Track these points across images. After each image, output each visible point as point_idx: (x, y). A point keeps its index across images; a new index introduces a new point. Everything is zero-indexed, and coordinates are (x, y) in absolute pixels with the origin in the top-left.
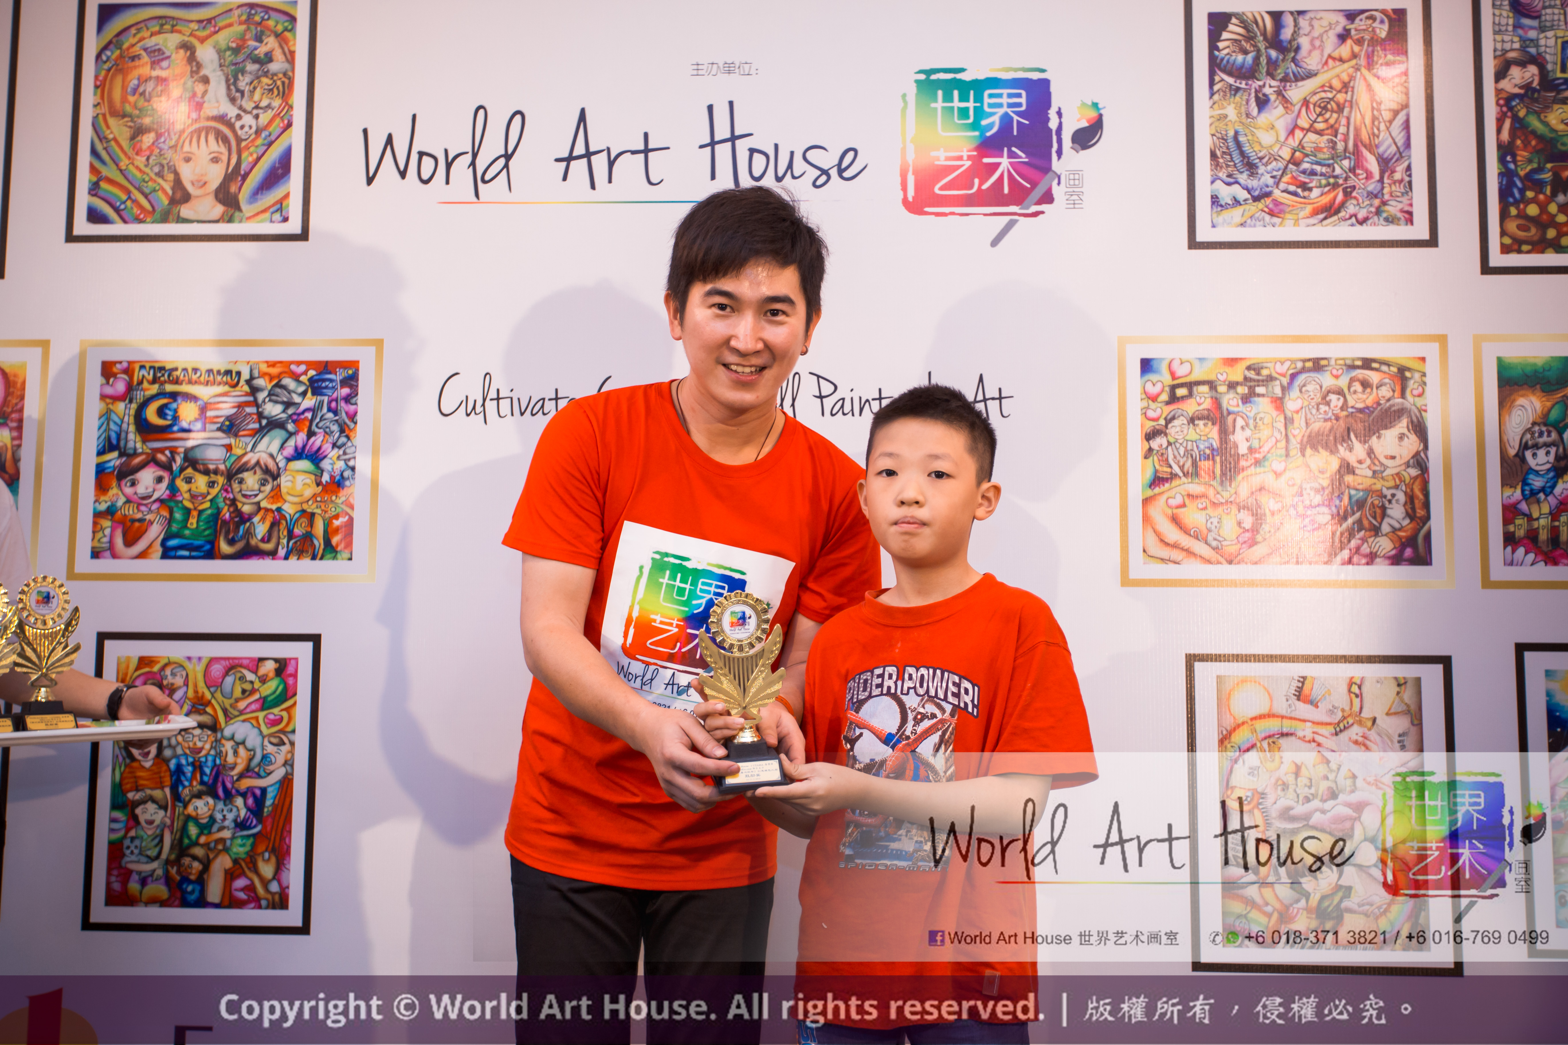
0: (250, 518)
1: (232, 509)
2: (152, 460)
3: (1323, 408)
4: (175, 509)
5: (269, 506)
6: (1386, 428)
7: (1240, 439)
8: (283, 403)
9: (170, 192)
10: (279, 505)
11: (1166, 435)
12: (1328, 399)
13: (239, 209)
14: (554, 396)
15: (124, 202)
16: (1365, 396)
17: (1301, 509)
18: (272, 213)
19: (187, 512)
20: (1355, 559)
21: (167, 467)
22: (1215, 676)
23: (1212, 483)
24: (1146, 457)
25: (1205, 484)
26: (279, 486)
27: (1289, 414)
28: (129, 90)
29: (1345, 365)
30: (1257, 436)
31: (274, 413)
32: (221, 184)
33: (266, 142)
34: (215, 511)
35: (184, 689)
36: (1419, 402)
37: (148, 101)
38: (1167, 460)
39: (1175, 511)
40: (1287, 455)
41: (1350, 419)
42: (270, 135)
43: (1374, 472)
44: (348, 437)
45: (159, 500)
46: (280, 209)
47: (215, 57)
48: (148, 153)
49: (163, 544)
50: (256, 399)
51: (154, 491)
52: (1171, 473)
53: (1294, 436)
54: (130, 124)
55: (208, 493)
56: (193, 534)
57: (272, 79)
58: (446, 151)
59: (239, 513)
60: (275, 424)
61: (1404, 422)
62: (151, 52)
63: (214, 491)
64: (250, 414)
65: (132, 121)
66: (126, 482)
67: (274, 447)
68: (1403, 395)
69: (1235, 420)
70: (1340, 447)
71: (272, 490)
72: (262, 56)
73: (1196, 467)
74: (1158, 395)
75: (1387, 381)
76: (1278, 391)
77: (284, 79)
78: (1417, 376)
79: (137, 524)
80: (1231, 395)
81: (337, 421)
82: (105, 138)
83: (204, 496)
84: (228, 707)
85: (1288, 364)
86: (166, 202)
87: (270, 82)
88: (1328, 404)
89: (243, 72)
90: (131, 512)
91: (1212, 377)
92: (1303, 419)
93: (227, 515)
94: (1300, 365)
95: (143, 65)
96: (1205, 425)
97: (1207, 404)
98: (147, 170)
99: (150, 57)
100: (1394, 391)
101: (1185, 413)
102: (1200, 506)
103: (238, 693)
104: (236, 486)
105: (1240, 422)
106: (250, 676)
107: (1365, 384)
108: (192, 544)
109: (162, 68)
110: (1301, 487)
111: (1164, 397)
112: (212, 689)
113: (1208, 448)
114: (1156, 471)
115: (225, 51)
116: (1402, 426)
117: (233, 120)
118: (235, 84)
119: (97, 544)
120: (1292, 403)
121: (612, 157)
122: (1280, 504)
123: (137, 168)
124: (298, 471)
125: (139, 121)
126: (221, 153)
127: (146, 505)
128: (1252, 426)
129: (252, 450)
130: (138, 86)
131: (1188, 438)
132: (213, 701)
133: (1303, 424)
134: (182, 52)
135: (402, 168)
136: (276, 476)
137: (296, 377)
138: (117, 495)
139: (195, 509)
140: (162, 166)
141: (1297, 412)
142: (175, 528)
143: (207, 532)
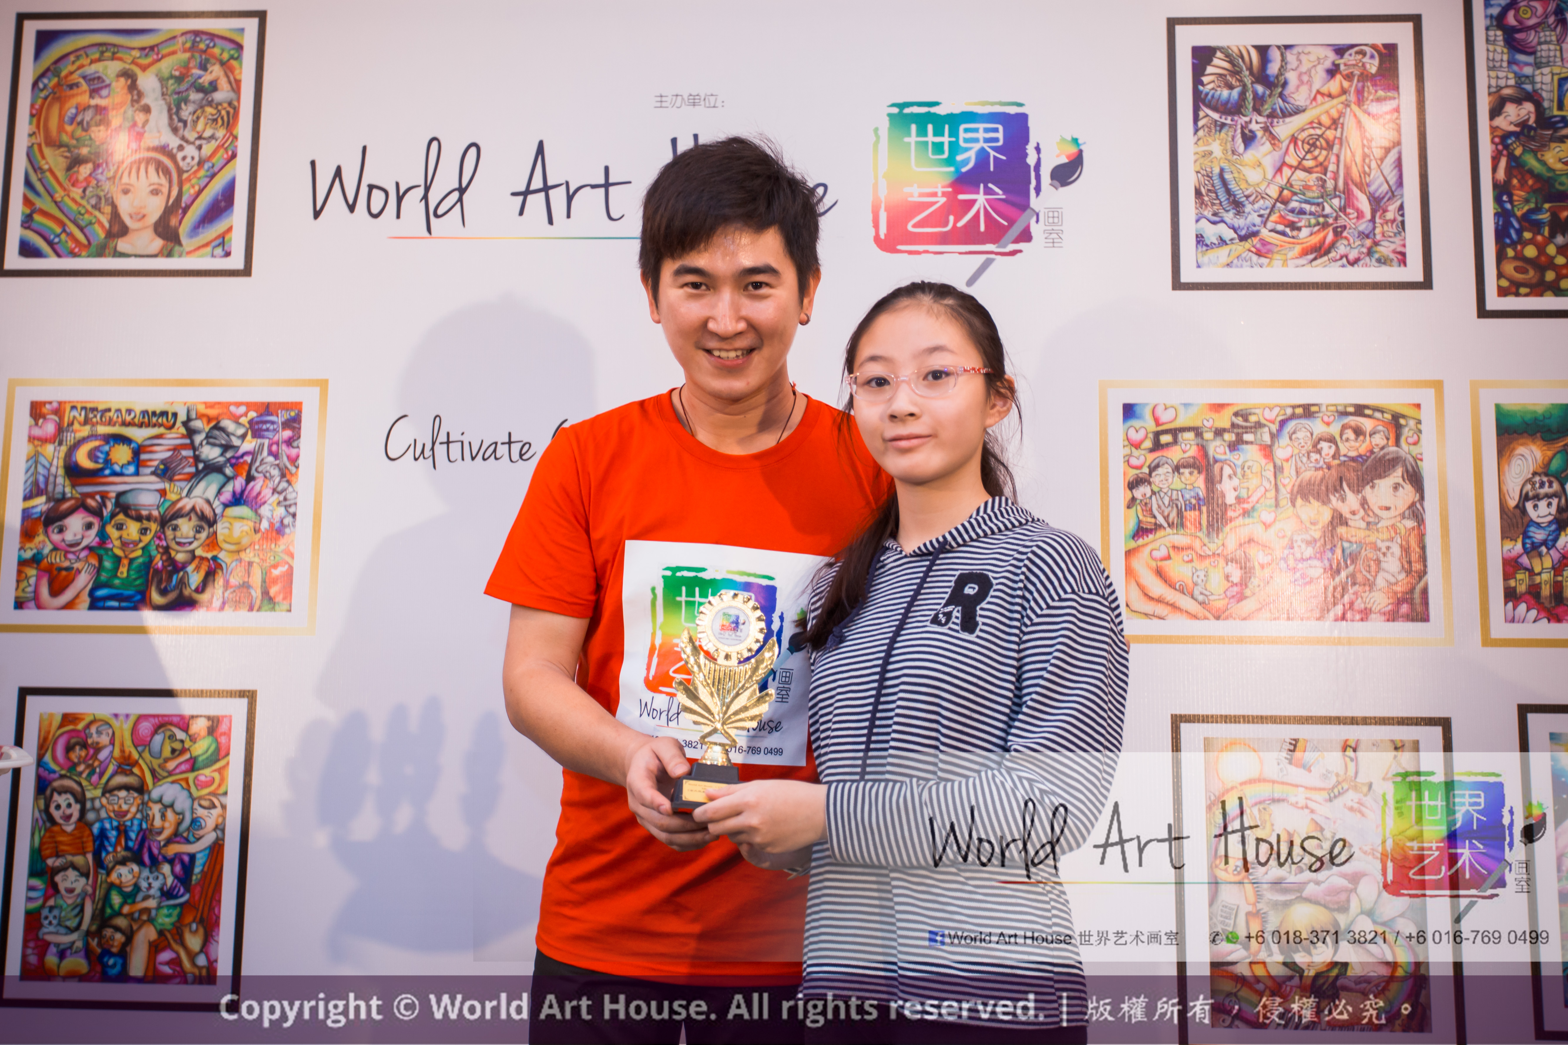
0: (184, 566)
1: (164, 558)
2: (81, 505)
3: (1314, 456)
4: (105, 557)
5: (204, 555)
6: (1380, 477)
7: (1228, 489)
8: (221, 446)
9: (107, 225)
10: (215, 553)
11: (1150, 483)
12: (1319, 446)
13: (179, 243)
14: (507, 440)
15: (58, 236)
16: (1357, 444)
17: (1291, 562)
18: (214, 247)
19: (118, 560)
20: (1349, 615)
21: (97, 513)
22: (1202, 738)
23: (1198, 534)
24: (1129, 507)
25: (1191, 535)
26: (215, 533)
27: (1278, 463)
28: (66, 119)
29: (1337, 411)
30: (1245, 485)
31: (211, 456)
32: (161, 218)
33: (209, 173)
34: (147, 560)
35: (110, 748)
36: (1415, 450)
37: (85, 130)
38: (1151, 510)
39: (1159, 563)
40: (1277, 505)
41: (1342, 468)
42: (213, 166)
43: (1368, 523)
44: (289, 482)
45: (88, 548)
46: (223, 244)
47: (157, 85)
48: (84, 184)
49: (91, 594)
50: (192, 442)
51: (83, 538)
52: (1155, 524)
53: (1284, 486)
54: (68, 154)
55: (140, 541)
56: (123, 584)
57: (216, 108)
58: (397, 184)
59: (172, 561)
60: (212, 468)
61: (1399, 471)
62: (90, 80)
63: (147, 539)
64: (186, 458)
65: (69, 151)
66: (53, 528)
67: (211, 493)
68: (1397, 443)
69: (1222, 469)
70: (1332, 497)
71: (208, 537)
72: (207, 85)
73: (1182, 517)
74: (1142, 442)
75: (1380, 428)
76: (1267, 438)
77: (229, 109)
78: (1412, 423)
79: (64, 573)
80: (1218, 442)
81: (278, 465)
82: (40, 168)
83: (136, 543)
84: (157, 768)
85: (1277, 410)
86: (102, 235)
87: (214, 112)
88: (1319, 452)
89: (186, 101)
90: (58, 559)
91: (1198, 423)
92: (1293, 468)
93: (160, 564)
94: (1289, 411)
95: (81, 94)
96: (1191, 473)
97: (1192, 451)
98: (84, 202)
99: (89, 85)
100: (1388, 439)
101: (1169, 461)
102: (1186, 558)
103: (167, 752)
104: (169, 533)
105: (1227, 471)
106: (180, 735)
107: (1358, 432)
108: (121, 594)
109: (101, 97)
110: (1292, 541)
111: (1148, 444)
112: (140, 749)
113: (1195, 498)
114: (1140, 522)
115: (168, 79)
116: (1397, 475)
117: (175, 151)
118: (177, 113)
119: (21, 594)
120: (1282, 451)
121: (571, 191)
122: (1270, 557)
123: (74, 200)
124: (235, 518)
125: (76, 151)
126: (161, 185)
127: (74, 553)
128: (1239, 475)
129: (188, 495)
130: (76, 115)
131: (1172, 487)
132: (141, 762)
133: (1293, 473)
134: (122, 80)
135: (351, 201)
136: (212, 523)
137: (236, 420)
138: (43, 543)
139: (126, 557)
140: (99, 198)
141: (1287, 460)
142: (104, 577)
143: (138, 582)
